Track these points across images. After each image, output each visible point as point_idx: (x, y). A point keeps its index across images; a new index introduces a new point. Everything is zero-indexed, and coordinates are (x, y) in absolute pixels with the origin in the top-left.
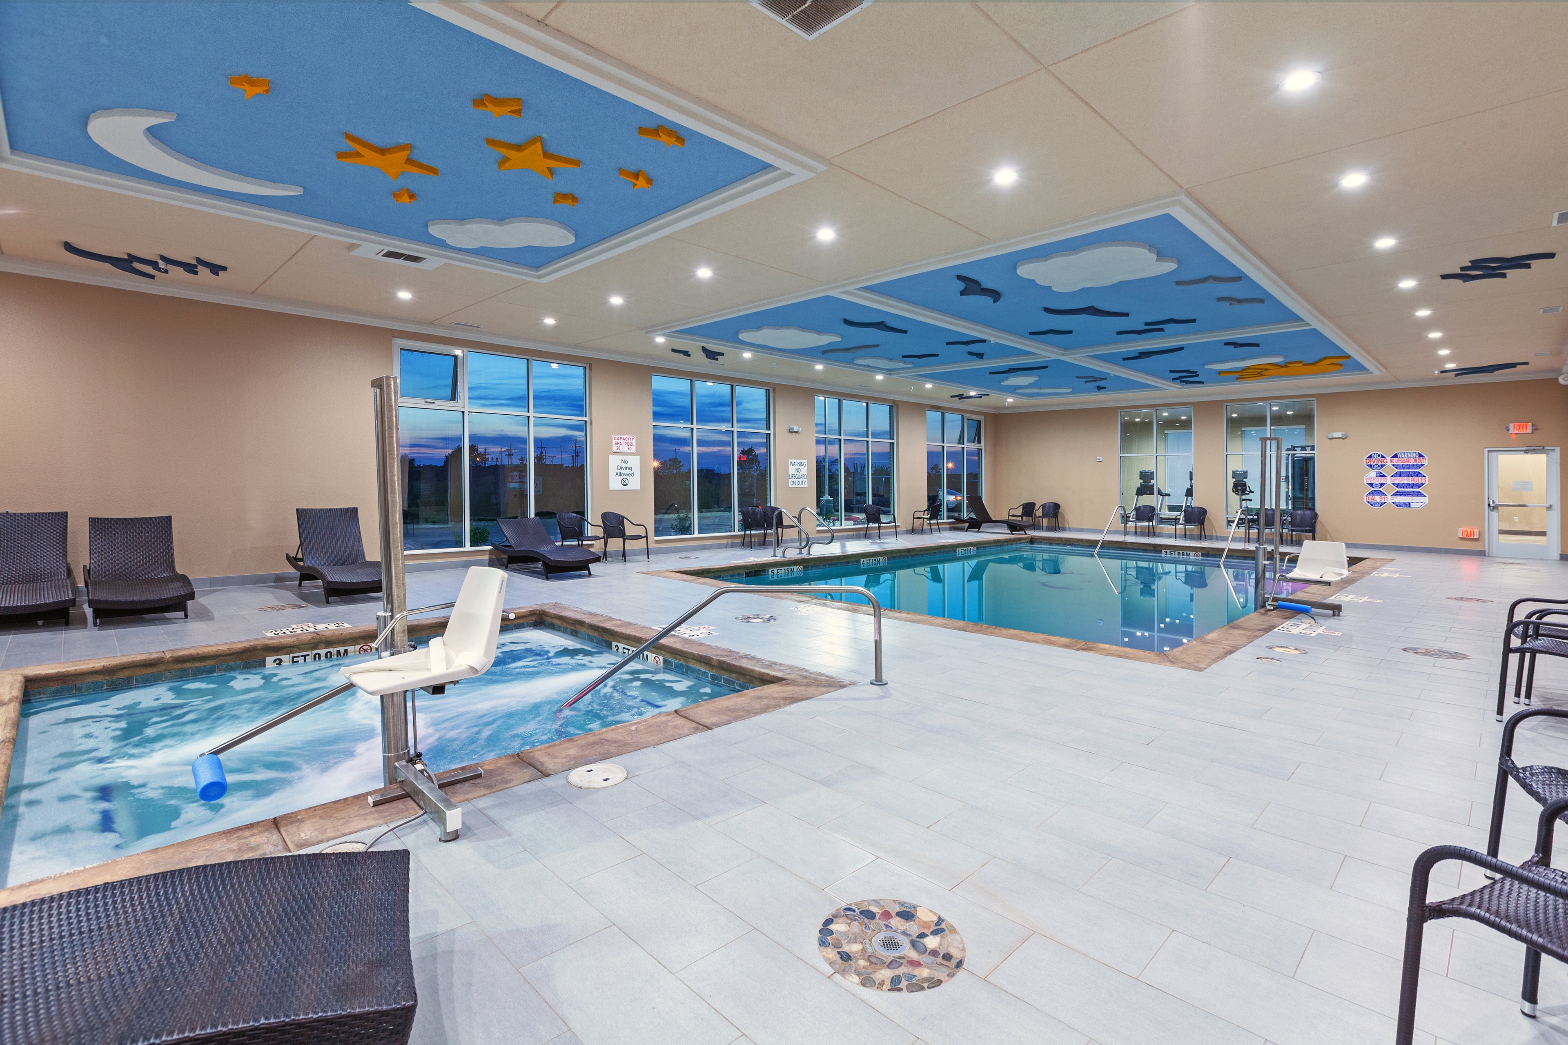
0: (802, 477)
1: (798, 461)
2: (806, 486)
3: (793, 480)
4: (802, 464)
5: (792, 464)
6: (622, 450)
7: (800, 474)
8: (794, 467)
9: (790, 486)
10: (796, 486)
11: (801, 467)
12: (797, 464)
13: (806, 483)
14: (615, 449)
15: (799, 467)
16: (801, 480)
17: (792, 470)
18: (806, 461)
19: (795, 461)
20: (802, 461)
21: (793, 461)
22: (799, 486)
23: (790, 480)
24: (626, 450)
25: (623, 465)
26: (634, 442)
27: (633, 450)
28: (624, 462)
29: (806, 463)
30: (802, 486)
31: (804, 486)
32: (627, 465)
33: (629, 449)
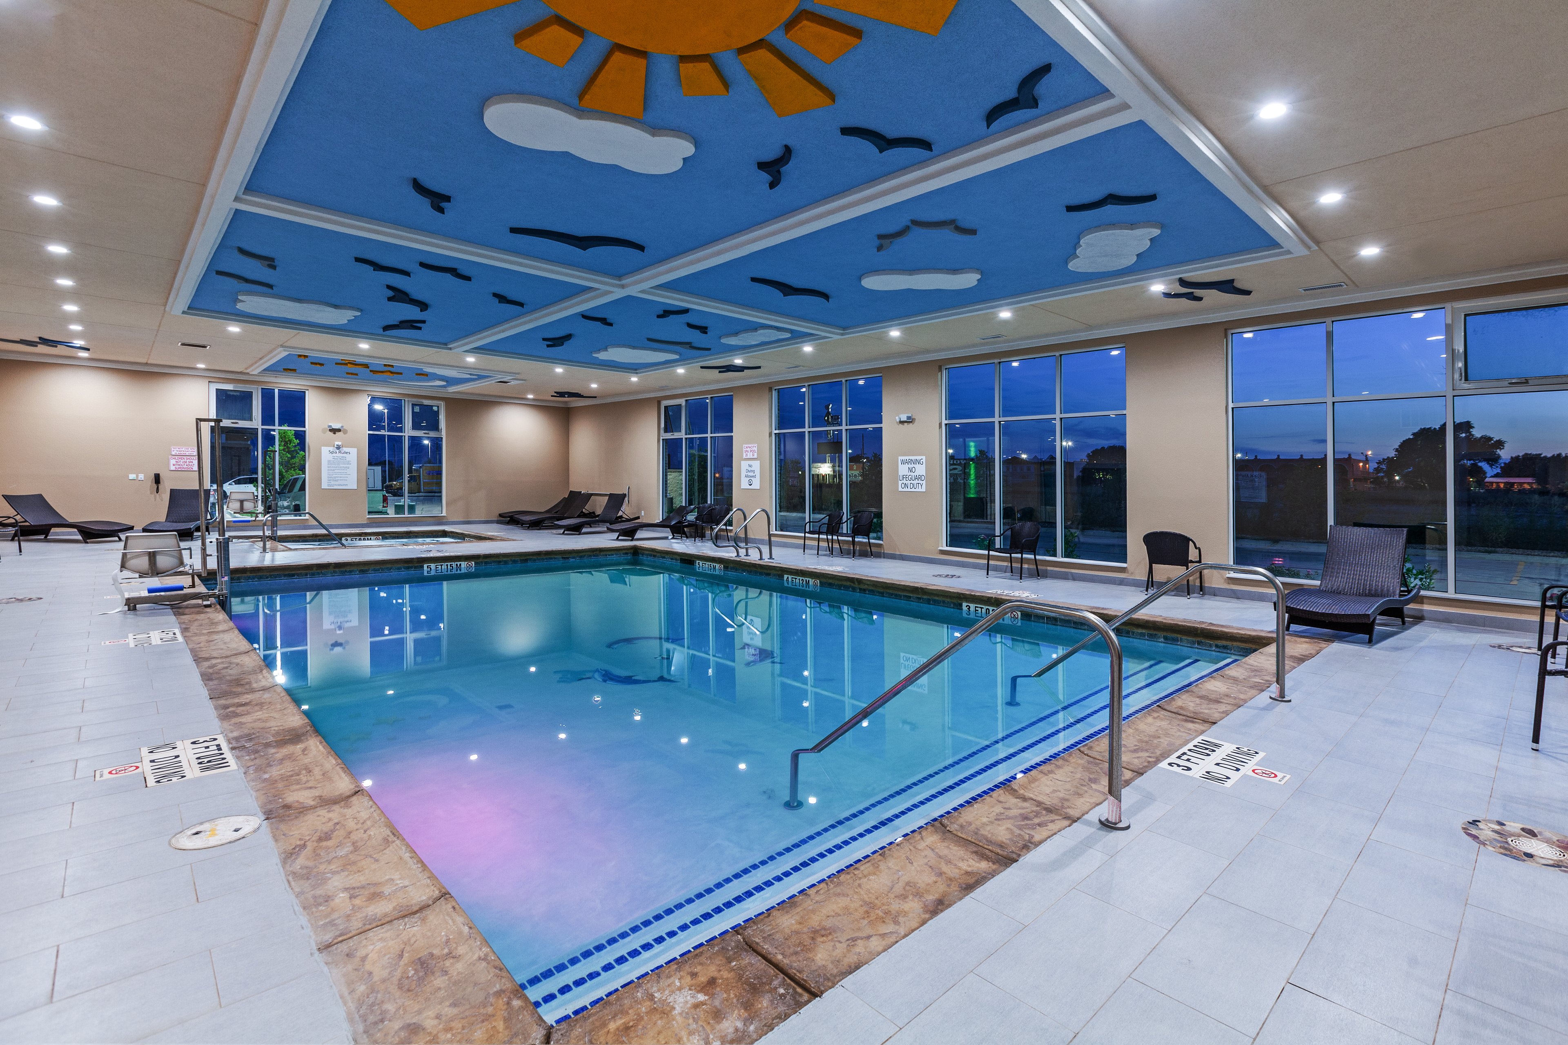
0: (918, 478)
1: (911, 458)
2: (924, 490)
3: (904, 481)
4: (919, 462)
5: (903, 462)
6: (748, 457)
7: (915, 474)
8: (907, 466)
9: (900, 489)
10: (909, 490)
11: (917, 466)
12: (910, 462)
13: (924, 486)
14: (744, 457)
15: (913, 465)
16: (916, 481)
17: (903, 470)
18: (924, 457)
19: (908, 458)
20: (918, 458)
21: (904, 458)
22: (913, 490)
23: (900, 483)
24: (751, 457)
25: (750, 469)
26: (756, 449)
27: (756, 456)
28: (750, 466)
29: (924, 460)
30: (917, 490)
31: (920, 490)
32: (752, 469)
33: (753, 455)
